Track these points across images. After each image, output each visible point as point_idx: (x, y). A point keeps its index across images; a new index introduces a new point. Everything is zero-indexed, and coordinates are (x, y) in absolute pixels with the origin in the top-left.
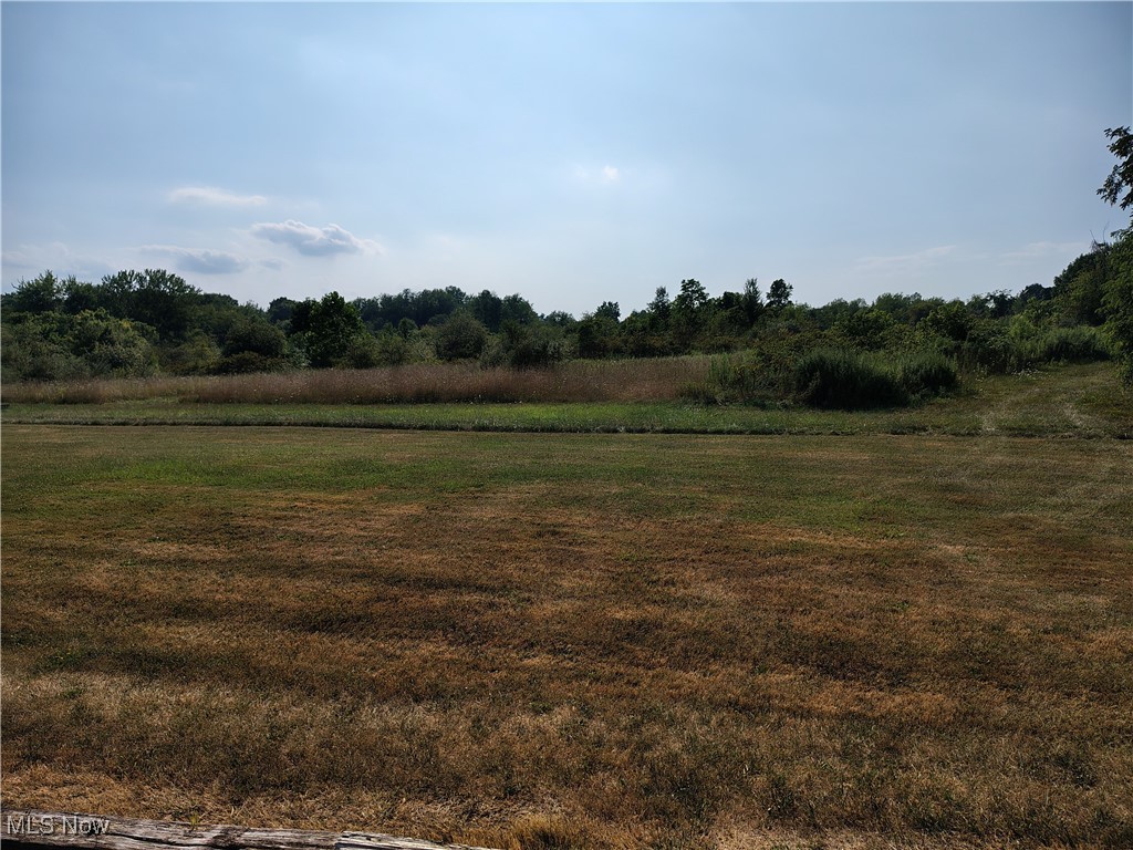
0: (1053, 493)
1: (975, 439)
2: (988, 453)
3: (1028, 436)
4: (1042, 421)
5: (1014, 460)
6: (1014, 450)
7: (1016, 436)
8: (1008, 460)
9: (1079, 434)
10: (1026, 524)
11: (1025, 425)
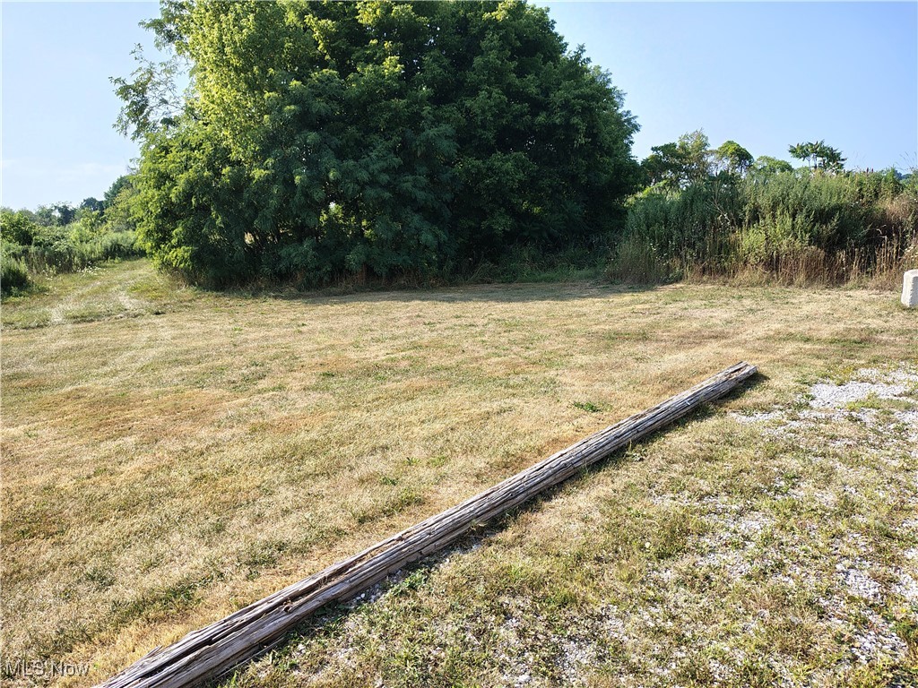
0: (104, 364)
1: (44, 330)
2: (54, 340)
3: (89, 321)
4: (100, 308)
5: (75, 343)
6: (76, 334)
7: (79, 322)
8: (70, 343)
9: (128, 315)
10: (80, 394)
11: (86, 313)
